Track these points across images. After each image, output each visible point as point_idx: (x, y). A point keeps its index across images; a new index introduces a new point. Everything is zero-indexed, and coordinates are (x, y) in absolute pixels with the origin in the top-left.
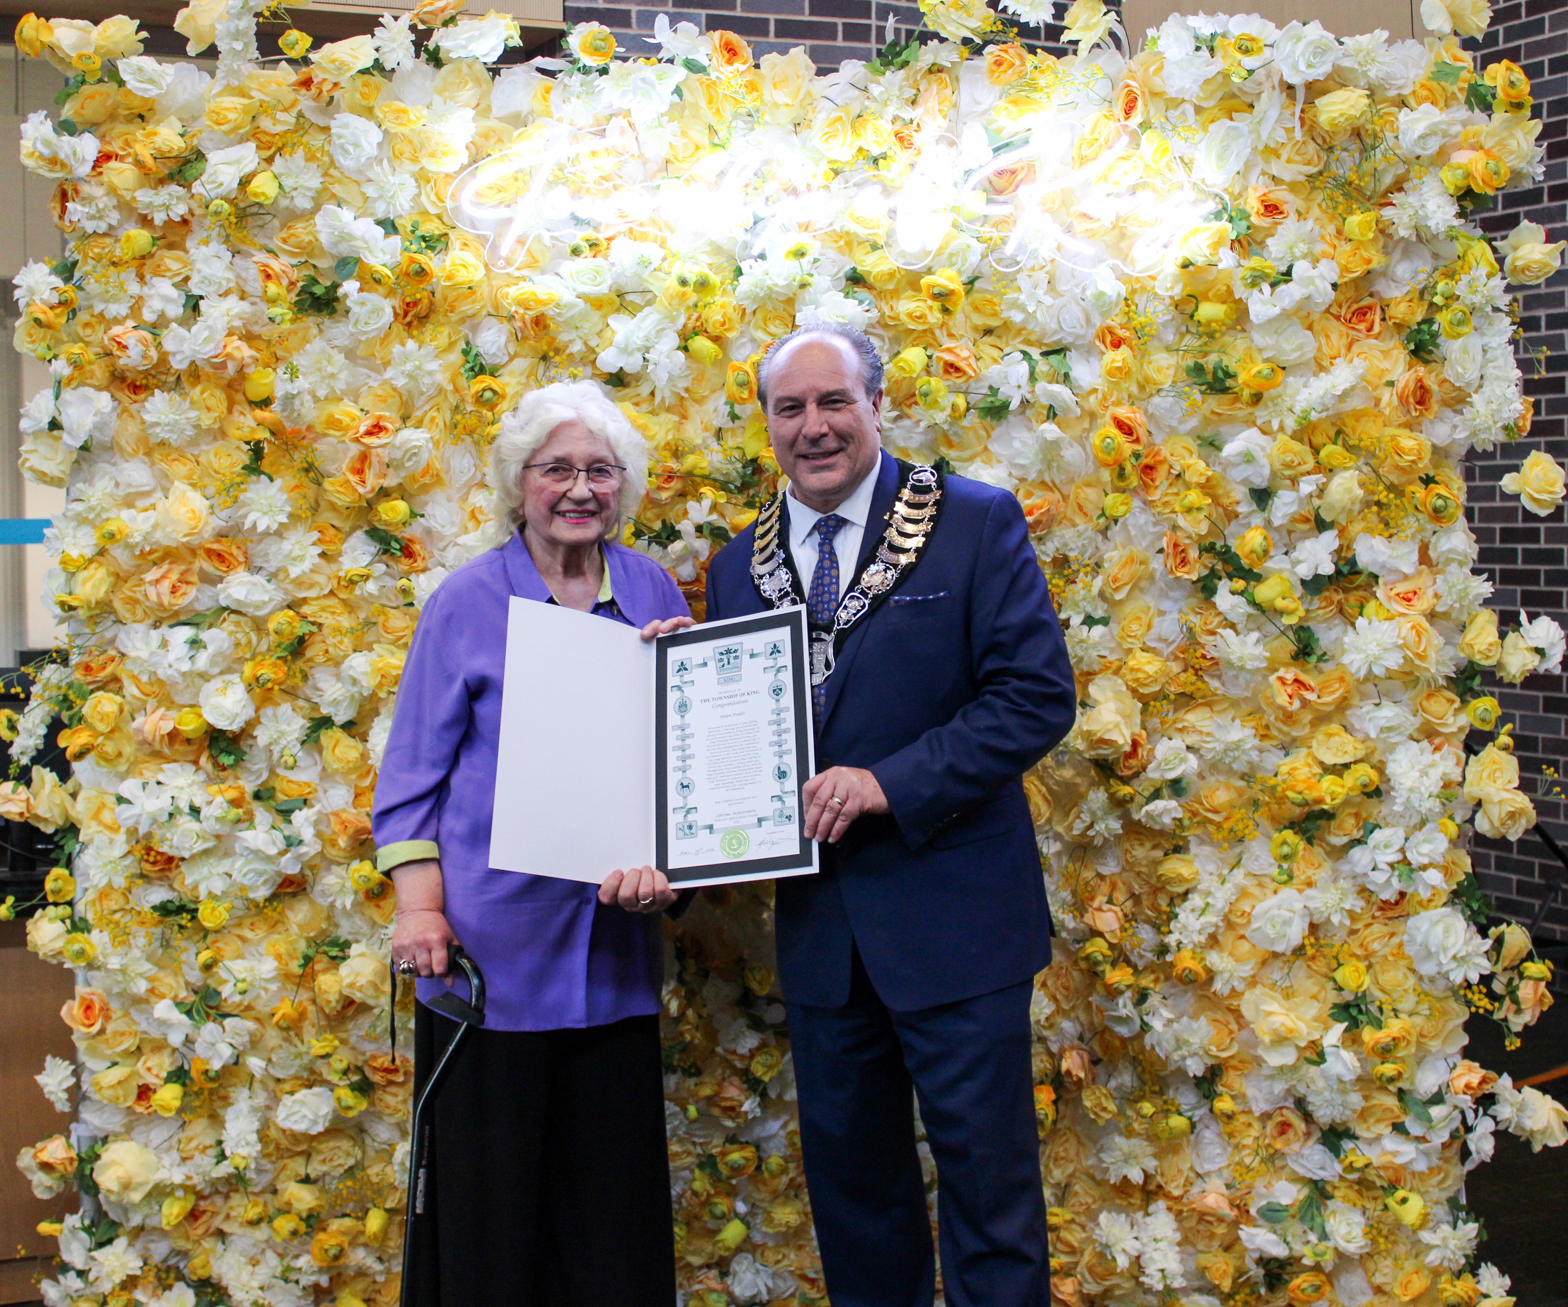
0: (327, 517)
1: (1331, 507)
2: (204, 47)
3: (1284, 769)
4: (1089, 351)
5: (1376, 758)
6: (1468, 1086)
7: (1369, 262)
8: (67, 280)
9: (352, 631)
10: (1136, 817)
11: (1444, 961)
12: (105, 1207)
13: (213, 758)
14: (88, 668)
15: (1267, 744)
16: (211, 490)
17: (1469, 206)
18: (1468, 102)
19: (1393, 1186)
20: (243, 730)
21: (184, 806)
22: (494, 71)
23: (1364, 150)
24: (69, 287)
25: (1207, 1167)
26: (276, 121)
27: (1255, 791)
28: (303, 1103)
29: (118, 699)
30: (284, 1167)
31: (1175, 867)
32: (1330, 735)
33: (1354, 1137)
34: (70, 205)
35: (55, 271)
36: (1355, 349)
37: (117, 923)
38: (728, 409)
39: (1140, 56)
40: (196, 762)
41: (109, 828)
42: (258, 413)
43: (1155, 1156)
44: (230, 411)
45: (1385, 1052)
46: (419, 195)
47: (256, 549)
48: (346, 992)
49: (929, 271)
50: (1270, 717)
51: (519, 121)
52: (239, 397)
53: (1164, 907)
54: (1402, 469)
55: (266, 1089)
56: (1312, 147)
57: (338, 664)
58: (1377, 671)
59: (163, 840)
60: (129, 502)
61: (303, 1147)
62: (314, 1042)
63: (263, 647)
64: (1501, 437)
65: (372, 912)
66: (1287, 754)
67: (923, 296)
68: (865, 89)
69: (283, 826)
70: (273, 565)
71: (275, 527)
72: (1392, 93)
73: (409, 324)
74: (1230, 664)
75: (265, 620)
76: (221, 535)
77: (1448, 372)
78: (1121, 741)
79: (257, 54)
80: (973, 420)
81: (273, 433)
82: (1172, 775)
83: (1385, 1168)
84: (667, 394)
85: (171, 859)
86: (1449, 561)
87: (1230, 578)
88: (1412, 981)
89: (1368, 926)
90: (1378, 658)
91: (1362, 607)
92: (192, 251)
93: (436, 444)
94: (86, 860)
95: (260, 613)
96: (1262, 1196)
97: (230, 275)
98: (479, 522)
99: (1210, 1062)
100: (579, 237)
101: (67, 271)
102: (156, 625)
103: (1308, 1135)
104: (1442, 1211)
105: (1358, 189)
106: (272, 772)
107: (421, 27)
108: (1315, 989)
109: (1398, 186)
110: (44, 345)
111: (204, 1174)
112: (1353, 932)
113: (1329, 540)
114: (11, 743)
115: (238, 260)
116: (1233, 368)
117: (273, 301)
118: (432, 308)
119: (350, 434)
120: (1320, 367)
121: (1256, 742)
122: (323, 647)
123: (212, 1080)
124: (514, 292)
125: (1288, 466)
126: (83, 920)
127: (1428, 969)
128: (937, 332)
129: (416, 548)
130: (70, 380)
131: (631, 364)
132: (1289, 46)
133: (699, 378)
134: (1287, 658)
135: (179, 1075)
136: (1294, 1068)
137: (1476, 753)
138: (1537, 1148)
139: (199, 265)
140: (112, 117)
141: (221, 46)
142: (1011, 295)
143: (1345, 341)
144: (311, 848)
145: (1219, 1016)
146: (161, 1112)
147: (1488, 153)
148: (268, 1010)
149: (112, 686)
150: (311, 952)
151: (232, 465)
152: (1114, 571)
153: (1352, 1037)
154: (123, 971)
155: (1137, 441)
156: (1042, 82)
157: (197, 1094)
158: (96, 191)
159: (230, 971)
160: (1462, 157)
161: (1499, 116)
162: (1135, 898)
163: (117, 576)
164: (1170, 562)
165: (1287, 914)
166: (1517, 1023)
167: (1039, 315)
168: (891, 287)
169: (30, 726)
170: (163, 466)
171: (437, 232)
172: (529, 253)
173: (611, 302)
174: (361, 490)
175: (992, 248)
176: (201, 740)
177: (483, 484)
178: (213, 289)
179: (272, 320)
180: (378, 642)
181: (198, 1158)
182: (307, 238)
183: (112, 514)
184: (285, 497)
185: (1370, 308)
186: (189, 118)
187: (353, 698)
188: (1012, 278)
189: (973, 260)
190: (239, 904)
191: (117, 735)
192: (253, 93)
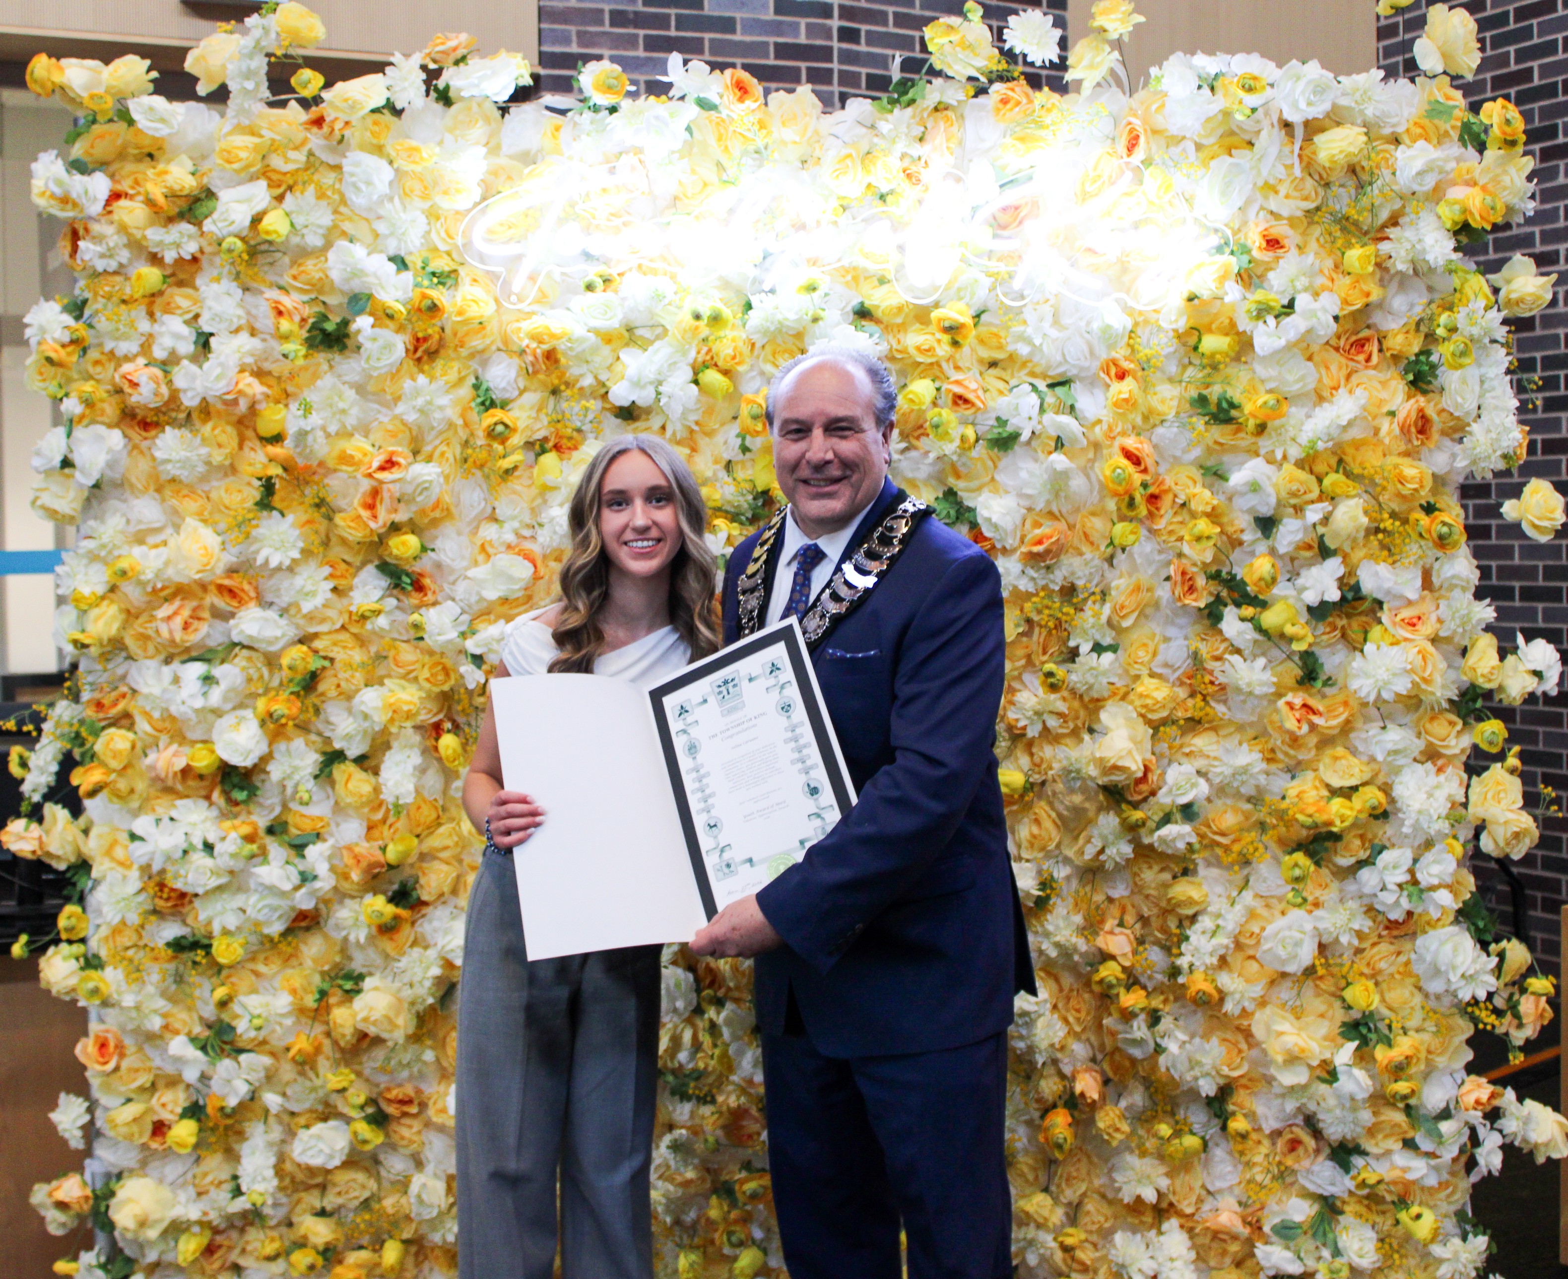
0: (337, 552)
1: (1336, 535)
2: (213, 87)
3: (1292, 793)
4: (1092, 382)
5: (1381, 779)
6: (1477, 1102)
7: (1368, 295)
8: (78, 318)
9: (363, 664)
10: (1146, 841)
11: (1453, 979)
12: (121, 1244)
13: (226, 794)
14: (99, 705)
15: (1273, 767)
16: (222, 526)
17: (1464, 240)
18: (1461, 139)
19: (1402, 1202)
20: (255, 766)
21: (198, 843)
22: (504, 110)
23: (1361, 186)
24: (80, 325)
25: (1219, 1184)
26: (287, 160)
27: (1262, 814)
28: (319, 1137)
29: (131, 735)
30: (299, 1201)
31: (1183, 890)
32: (1336, 759)
33: (1364, 1153)
34: (81, 244)
35: (66, 309)
36: (1354, 379)
37: (131, 961)
38: (739, 441)
39: (1141, 94)
40: (208, 797)
41: (121, 864)
42: (271, 449)
43: (1168, 1175)
44: (241, 446)
45: (1398, 1070)
46: (428, 232)
47: (266, 585)
48: (362, 1026)
49: (937, 305)
50: (1277, 740)
51: (528, 158)
52: (250, 433)
53: (1175, 930)
54: (1403, 497)
55: (280, 1122)
56: (1309, 183)
57: (349, 697)
58: (1386, 695)
59: (176, 876)
60: (140, 539)
61: (319, 1180)
62: (330, 1076)
63: (275, 683)
64: (1501, 466)
65: (387, 945)
66: (1293, 777)
67: (933, 328)
68: (873, 127)
69: (297, 860)
70: (284, 600)
71: (287, 562)
72: (1387, 131)
73: (419, 360)
74: (1238, 690)
75: (278, 655)
76: (232, 571)
77: (1446, 402)
78: (1134, 767)
79: (267, 94)
80: (980, 451)
81: (285, 469)
82: (1184, 800)
83: (1394, 1183)
84: (678, 427)
85: (183, 895)
86: (1452, 587)
87: (1238, 605)
88: (1418, 999)
89: (1374, 945)
90: (1386, 683)
91: (1366, 633)
92: (203, 288)
93: (447, 478)
94: (99, 897)
95: (273, 648)
96: (1274, 1214)
97: (240, 312)
98: (489, 556)
99: (1222, 1082)
100: (593, 273)
101: (77, 309)
102: (168, 661)
103: (1317, 1151)
104: (1450, 1225)
105: (1356, 224)
106: (285, 807)
107: (432, 66)
108: (1322, 1008)
109: (1394, 221)
110: (55, 383)
111: (220, 1209)
112: (1359, 951)
113: (1333, 568)
114: (22, 781)
115: (248, 297)
116: (1237, 398)
117: (285, 338)
118: (441, 343)
119: (363, 469)
120: (1320, 398)
121: (1264, 765)
122: (335, 681)
123: (228, 1116)
124: (527, 326)
125: (1294, 494)
126: (96, 956)
127: (1436, 986)
128: (944, 365)
129: (427, 581)
130: (82, 417)
131: (643, 397)
132: (1289, 84)
133: (710, 411)
134: (1291, 682)
135: (194, 1111)
136: (1304, 1088)
137: (1479, 775)
138: (1541, 1160)
139: (210, 303)
140: (122, 156)
141: (232, 86)
142: (1017, 329)
143: (1344, 372)
144: (325, 883)
145: (1229, 1036)
146: (176, 1148)
147: (1484, 189)
148: (284, 1043)
149: (125, 722)
150: (326, 986)
151: (244, 500)
152: (1122, 599)
153: (1363, 1056)
154: (138, 1008)
155: (1145, 471)
156: (1047, 120)
157: (213, 1129)
158: (108, 230)
159: (244, 1007)
160: (1457, 193)
161: (1491, 153)
162: (1144, 920)
163: (128, 612)
164: (1178, 591)
165: (1298, 935)
166: (1519, 1037)
167: (1045, 348)
168: (899, 320)
169: (41, 763)
170: (174, 502)
171: (447, 269)
172: (540, 289)
173: (621, 337)
174: (373, 525)
175: (1000, 281)
176: (214, 775)
177: (493, 518)
178: (223, 326)
179: (285, 356)
180: (389, 676)
181: (213, 1192)
182: (318, 275)
183: (123, 551)
184: (297, 532)
185: (1368, 339)
186: (199, 156)
187: (365, 732)
188: (1019, 311)
189: (981, 295)
190: (253, 939)
191: (130, 771)
192: (264, 132)
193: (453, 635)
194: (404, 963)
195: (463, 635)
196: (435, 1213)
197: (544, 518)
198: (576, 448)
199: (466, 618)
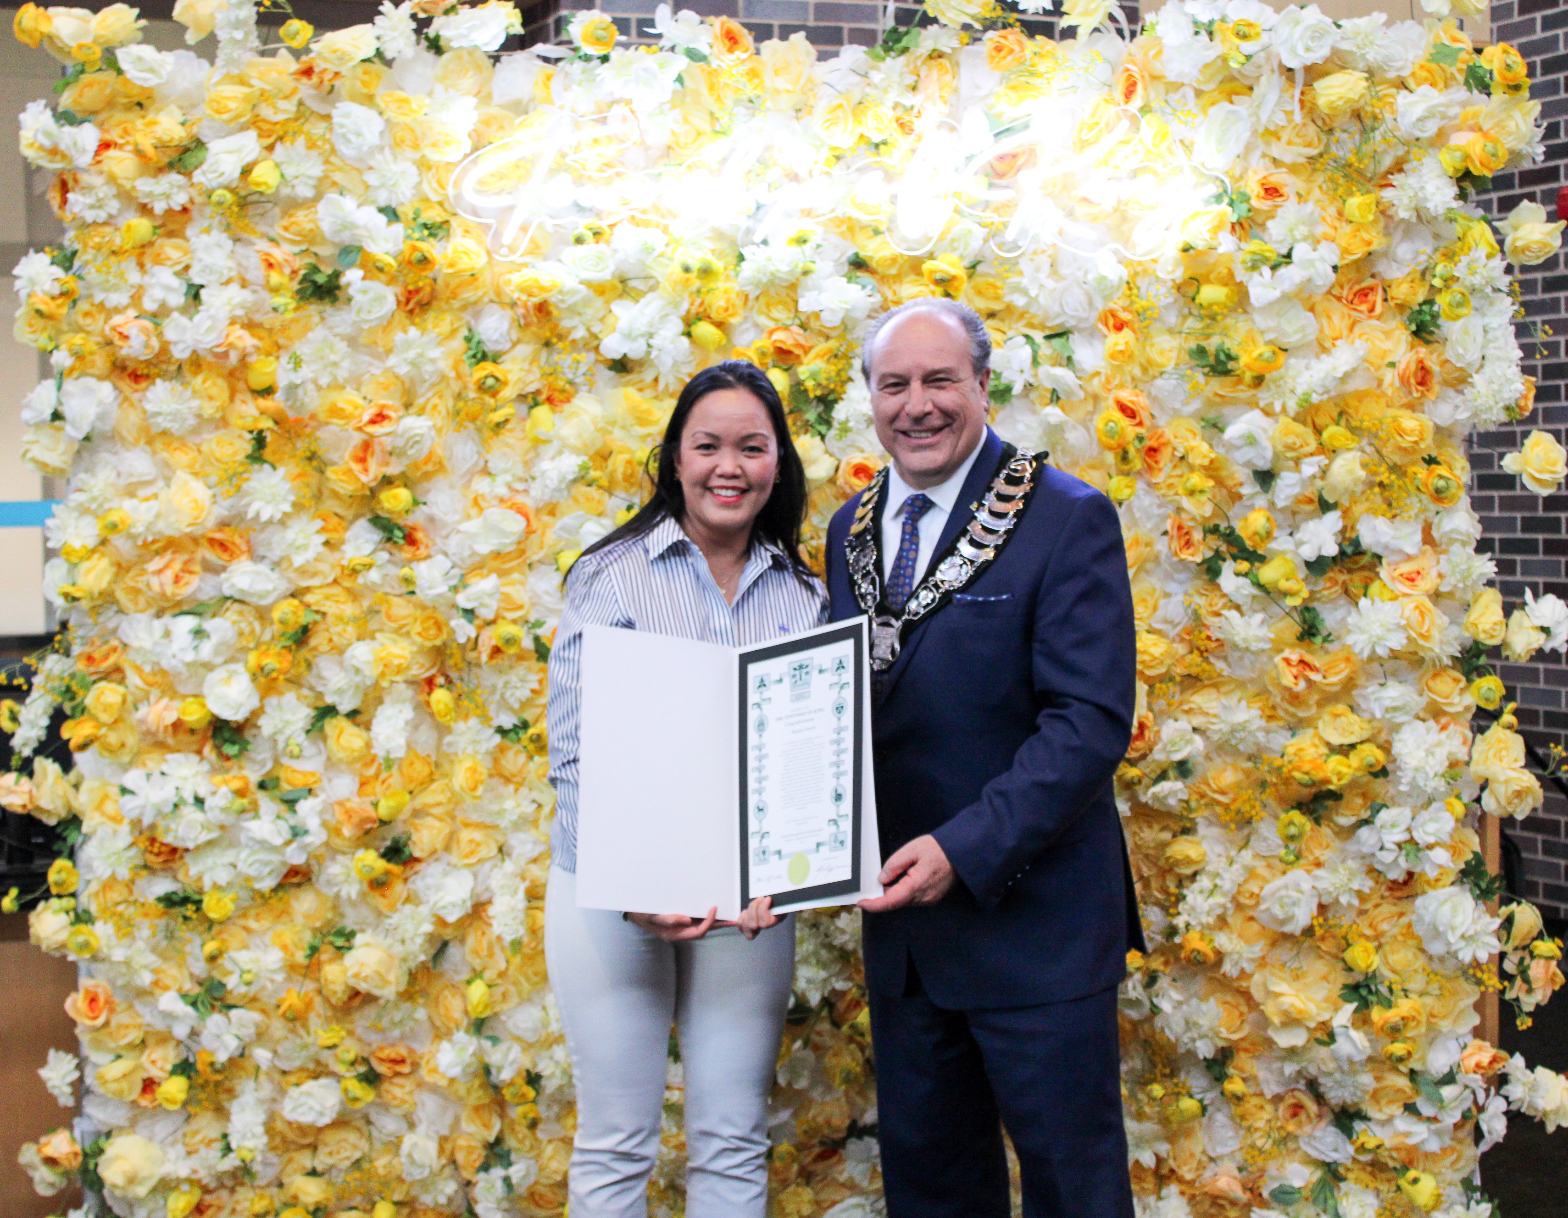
0: (331, 505)
1: (1334, 489)
2: (203, 35)
3: (1290, 750)
4: (1092, 333)
5: (1383, 737)
6: (1478, 1066)
7: (1370, 243)
8: (68, 268)
9: (355, 619)
10: (1143, 799)
11: (1452, 938)
12: (110, 1202)
13: (218, 748)
14: (90, 659)
15: (1273, 725)
16: (214, 479)
17: (1468, 188)
18: (1467, 83)
19: (1405, 1167)
20: (247, 720)
21: (189, 797)
22: (496, 59)
23: (1364, 132)
24: (69, 277)
25: (1220, 1150)
26: (277, 110)
27: (1262, 772)
28: (309, 1094)
29: (121, 689)
30: (290, 1162)
31: (1183, 848)
32: (1337, 716)
33: (1365, 1118)
34: (70, 196)
35: (56, 262)
36: (1357, 330)
37: (121, 915)
39: (1140, 40)
40: (199, 752)
41: (113, 819)
42: (261, 402)
43: (1167, 1140)
44: (232, 398)
45: (1394, 1032)
46: (420, 183)
47: (259, 538)
48: (353, 982)
49: (931, 256)
50: (1277, 698)
51: (520, 108)
52: (241, 386)
53: (1173, 889)
54: (1404, 450)
55: (271, 1079)
56: (1312, 130)
57: (341, 652)
58: (1381, 651)
59: (167, 830)
60: (130, 492)
61: (310, 1139)
62: (321, 1032)
63: (267, 636)
64: (1504, 417)
65: (381, 902)
66: (1294, 735)
67: (926, 280)
68: (866, 76)
69: (288, 815)
70: (276, 553)
71: (278, 516)
72: (1392, 75)
73: (411, 312)
74: (1235, 647)
75: (269, 609)
76: (224, 524)
77: (1449, 354)
79: (257, 43)
81: (276, 423)
82: (1178, 757)
83: (1397, 1149)
84: (671, 379)
85: (174, 850)
86: (1452, 541)
87: (1235, 558)
88: (1421, 961)
89: (1377, 906)
90: (1380, 638)
91: (1366, 587)
92: (193, 239)
93: (439, 431)
94: (89, 852)
95: (264, 602)
96: (1274, 1178)
97: (231, 263)
98: (481, 510)
99: (1221, 1044)
100: (582, 225)
101: (67, 261)
102: (159, 614)
103: (1320, 1116)
104: (1456, 1192)
105: (1359, 172)
106: (277, 762)
107: (422, 15)
108: (1324, 971)
109: (1398, 167)
110: (45, 335)
111: (210, 1167)
112: (1362, 913)
113: (1332, 521)
114: (13, 735)
115: (240, 249)
116: (1234, 349)
117: (275, 290)
118: (433, 296)
119: (354, 423)
120: (1322, 348)
121: (1263, 723)
122: (327, 635)
123: (218, 1072)
124: (517, 278)
125: (1290, 448)
126: (86, 911)
127: (1436, 948)
129: (419, 536)
130: (72, 370)
131: (634, 350)
132: (1287, 29)
134: (1291, 639)
135: (185, 1068)
136: (1303, 1050)
137: (1482, 733)
138: (1551, 1128)
139: (200, 254)
140: (110, 104)
141: (222, 35)
142: (1014, 279)
143: (1347, 322)
144: (316, 837)
145: (1229, 998)
146: (166, 1105)
147: (1486, 134)
148: (274, 1000)
149: (115, 676)
150: (317, 942)
151: (235, 453)
153: (1362, 1019)
154: (127, 963)
155: (1140, 424)
156: (1041, 68)
157: (203, 1087)
158: (98, 181)
159: (235, 963)
160: (1461, 140)
161: (1498, 97)
162: (1144, 880)
163: (119, 565)
164: (1175, 545)
165: (1295, 895)
166: (1529, 1003)
167: (1041, 299)
168: (893, 271)
169: (32, 717)
170: (165, 455)
171: (439, 220)
172: (532, 240)
173: (614, 288)
174: (364, 478)
175: (994, 233)
176: (205, 730)
177: (486, 472)
178: (214, 277)
179: (275, 309)
180: (381, 630)
181: (203, 1151)
182: (308, 226)
183: (114, 504)
184: (288, 486)
185: (1372, 289)
186: (189, 104)
187: (357, 687)
188: (1014, 263)
189: (975, 245)
190: (244, 894)
191: (121, 725)
192: (254, 82)
193: (443, 589)
194: (395, 919)
195: (455, 589)
196: (426, 1173)
197: (536, 471)
198: (568, 401)
199: (456, 571)
